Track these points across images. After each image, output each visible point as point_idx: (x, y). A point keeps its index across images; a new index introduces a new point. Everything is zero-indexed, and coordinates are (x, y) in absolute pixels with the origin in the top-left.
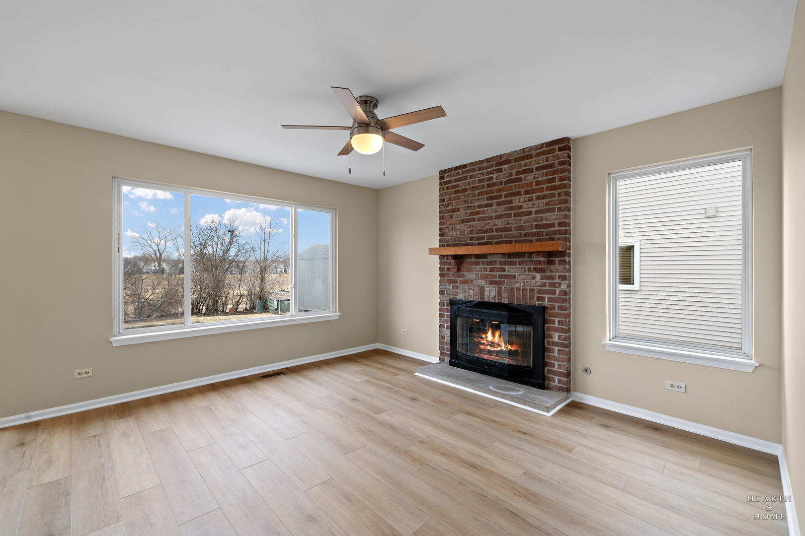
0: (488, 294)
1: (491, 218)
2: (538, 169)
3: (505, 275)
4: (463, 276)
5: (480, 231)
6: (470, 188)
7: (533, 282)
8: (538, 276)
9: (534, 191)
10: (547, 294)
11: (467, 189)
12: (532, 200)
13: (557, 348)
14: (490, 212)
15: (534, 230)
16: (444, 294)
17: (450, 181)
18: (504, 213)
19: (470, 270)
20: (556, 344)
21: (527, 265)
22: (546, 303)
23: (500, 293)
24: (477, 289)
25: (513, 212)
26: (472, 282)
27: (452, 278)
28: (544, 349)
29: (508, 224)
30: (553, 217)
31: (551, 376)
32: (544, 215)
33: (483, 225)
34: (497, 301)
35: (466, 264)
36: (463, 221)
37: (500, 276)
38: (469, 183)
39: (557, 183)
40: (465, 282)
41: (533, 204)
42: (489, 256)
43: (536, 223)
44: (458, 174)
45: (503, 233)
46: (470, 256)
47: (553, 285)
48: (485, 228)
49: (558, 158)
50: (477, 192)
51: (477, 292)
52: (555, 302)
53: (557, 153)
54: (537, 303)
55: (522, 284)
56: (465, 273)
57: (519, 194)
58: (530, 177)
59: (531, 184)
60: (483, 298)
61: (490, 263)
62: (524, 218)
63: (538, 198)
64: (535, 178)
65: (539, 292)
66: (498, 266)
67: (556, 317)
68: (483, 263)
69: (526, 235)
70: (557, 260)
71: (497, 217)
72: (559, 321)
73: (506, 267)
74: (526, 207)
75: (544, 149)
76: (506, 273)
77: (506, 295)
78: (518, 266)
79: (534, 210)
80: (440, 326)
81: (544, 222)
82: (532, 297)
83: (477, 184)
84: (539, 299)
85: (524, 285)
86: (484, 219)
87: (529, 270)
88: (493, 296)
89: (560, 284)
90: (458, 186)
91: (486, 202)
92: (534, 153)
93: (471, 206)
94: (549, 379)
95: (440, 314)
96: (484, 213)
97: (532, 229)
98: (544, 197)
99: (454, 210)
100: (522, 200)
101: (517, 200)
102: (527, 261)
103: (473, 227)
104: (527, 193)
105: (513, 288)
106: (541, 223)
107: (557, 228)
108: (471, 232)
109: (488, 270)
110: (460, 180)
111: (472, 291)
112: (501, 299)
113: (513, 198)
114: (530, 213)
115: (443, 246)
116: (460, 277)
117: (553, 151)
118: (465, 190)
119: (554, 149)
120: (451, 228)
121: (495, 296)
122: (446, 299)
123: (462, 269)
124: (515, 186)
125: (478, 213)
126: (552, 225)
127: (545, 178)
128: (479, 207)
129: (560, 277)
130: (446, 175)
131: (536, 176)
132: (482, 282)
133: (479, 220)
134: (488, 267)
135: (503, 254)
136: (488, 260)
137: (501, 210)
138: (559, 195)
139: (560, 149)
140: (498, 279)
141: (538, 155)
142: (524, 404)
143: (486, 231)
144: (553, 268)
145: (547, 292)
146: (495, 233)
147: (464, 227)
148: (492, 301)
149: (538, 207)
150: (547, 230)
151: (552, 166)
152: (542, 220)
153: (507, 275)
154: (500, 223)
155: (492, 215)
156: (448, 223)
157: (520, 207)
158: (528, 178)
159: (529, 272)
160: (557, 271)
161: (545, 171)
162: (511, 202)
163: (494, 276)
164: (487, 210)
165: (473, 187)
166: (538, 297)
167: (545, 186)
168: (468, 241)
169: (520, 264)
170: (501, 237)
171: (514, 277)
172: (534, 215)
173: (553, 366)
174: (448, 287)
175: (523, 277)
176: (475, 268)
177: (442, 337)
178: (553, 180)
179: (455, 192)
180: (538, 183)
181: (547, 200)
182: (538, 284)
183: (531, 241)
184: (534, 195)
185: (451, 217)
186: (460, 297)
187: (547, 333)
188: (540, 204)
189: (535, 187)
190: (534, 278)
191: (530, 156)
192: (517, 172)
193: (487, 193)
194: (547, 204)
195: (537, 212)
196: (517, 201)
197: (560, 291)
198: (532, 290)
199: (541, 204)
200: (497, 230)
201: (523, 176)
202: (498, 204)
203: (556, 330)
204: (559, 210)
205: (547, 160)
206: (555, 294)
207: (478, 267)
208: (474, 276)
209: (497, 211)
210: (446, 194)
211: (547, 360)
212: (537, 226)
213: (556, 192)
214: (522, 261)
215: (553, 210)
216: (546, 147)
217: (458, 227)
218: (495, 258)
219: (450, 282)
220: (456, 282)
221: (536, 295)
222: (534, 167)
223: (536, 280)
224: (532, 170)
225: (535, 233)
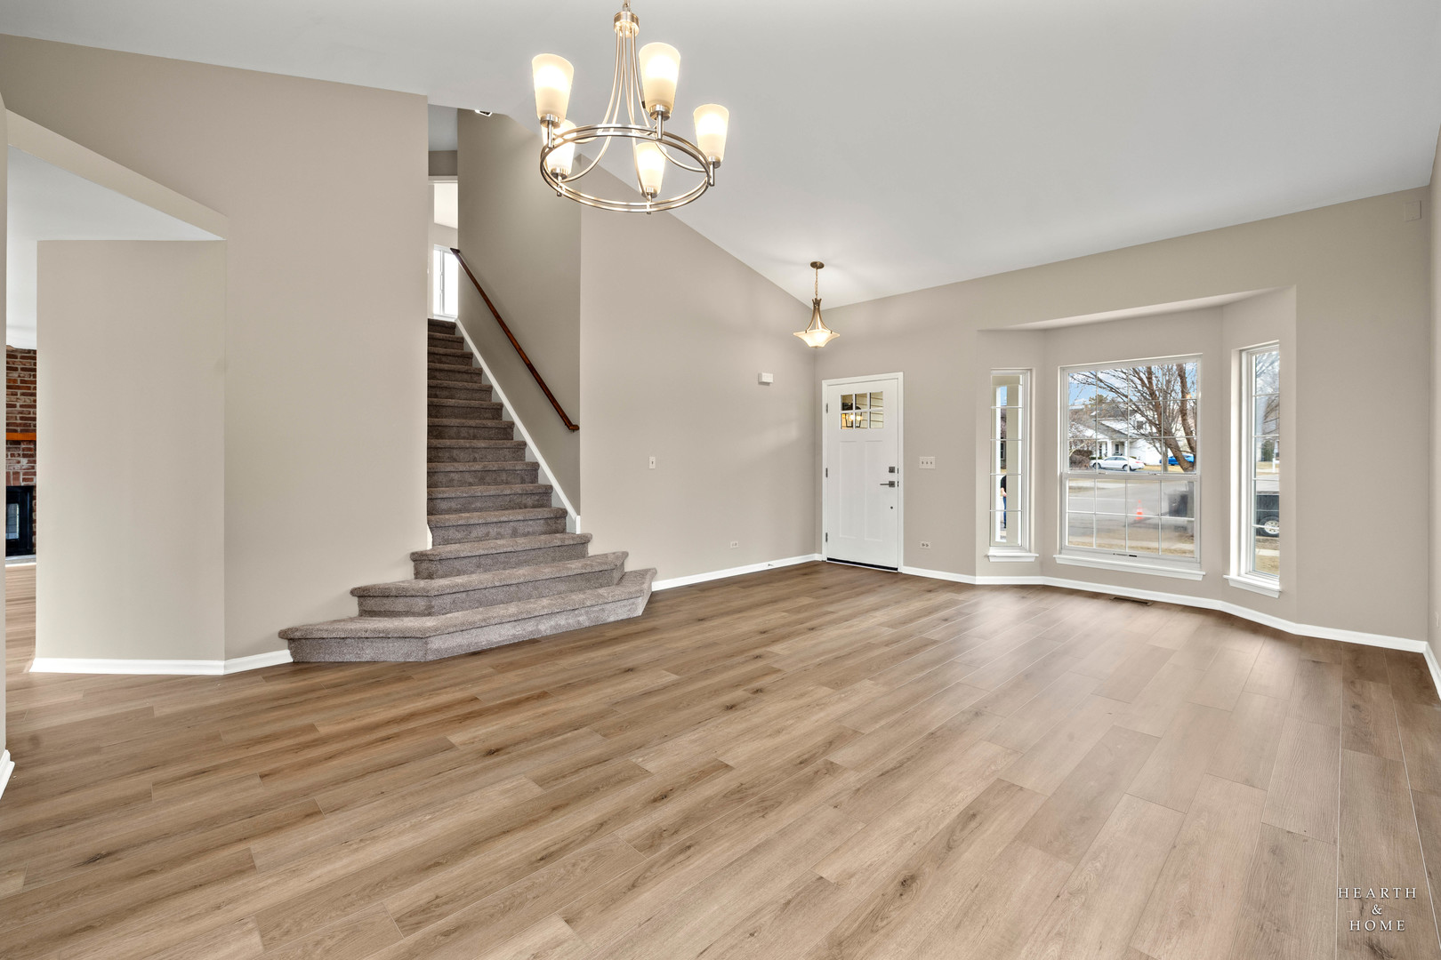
2: (23, 369)
7: (18, 466)
8: (24, 461)
9: (19, 388)
12: (16, 395)
15: (19, 421)
28: (32, 522)
43: (21, 416)
54: (23, 484)
58: (14, 374)
59: (15, 381)
63: (23, 394)
64: (19, 376)
65: (24, 474)
79: (18, 404)
82: (16, 478)
84: (24, 480)
87: (12, 455)
92: (19, 355)
97: (16, 419)
114: (14, 406)
131: (22, 375)
141: (23, 358)
149: (24, 402)
152: (30, 413)
158: (11, 374)
172: (18, 409)
180: (23, 382)
182: (23, 467)
183: (15, 430)
184: (19, 392)
187: (34, 508)
188: (27, 400)
189: (19, 384)
190: (19, 462)
191: (15, 356)
195: (21, 406)
198: (16, 473)
211: (35, 530)
212: (22, 418)
221: (21, 477)
222: (19, 367)
223: (21, 464)
224: (16, 369)
225: (20, 424)
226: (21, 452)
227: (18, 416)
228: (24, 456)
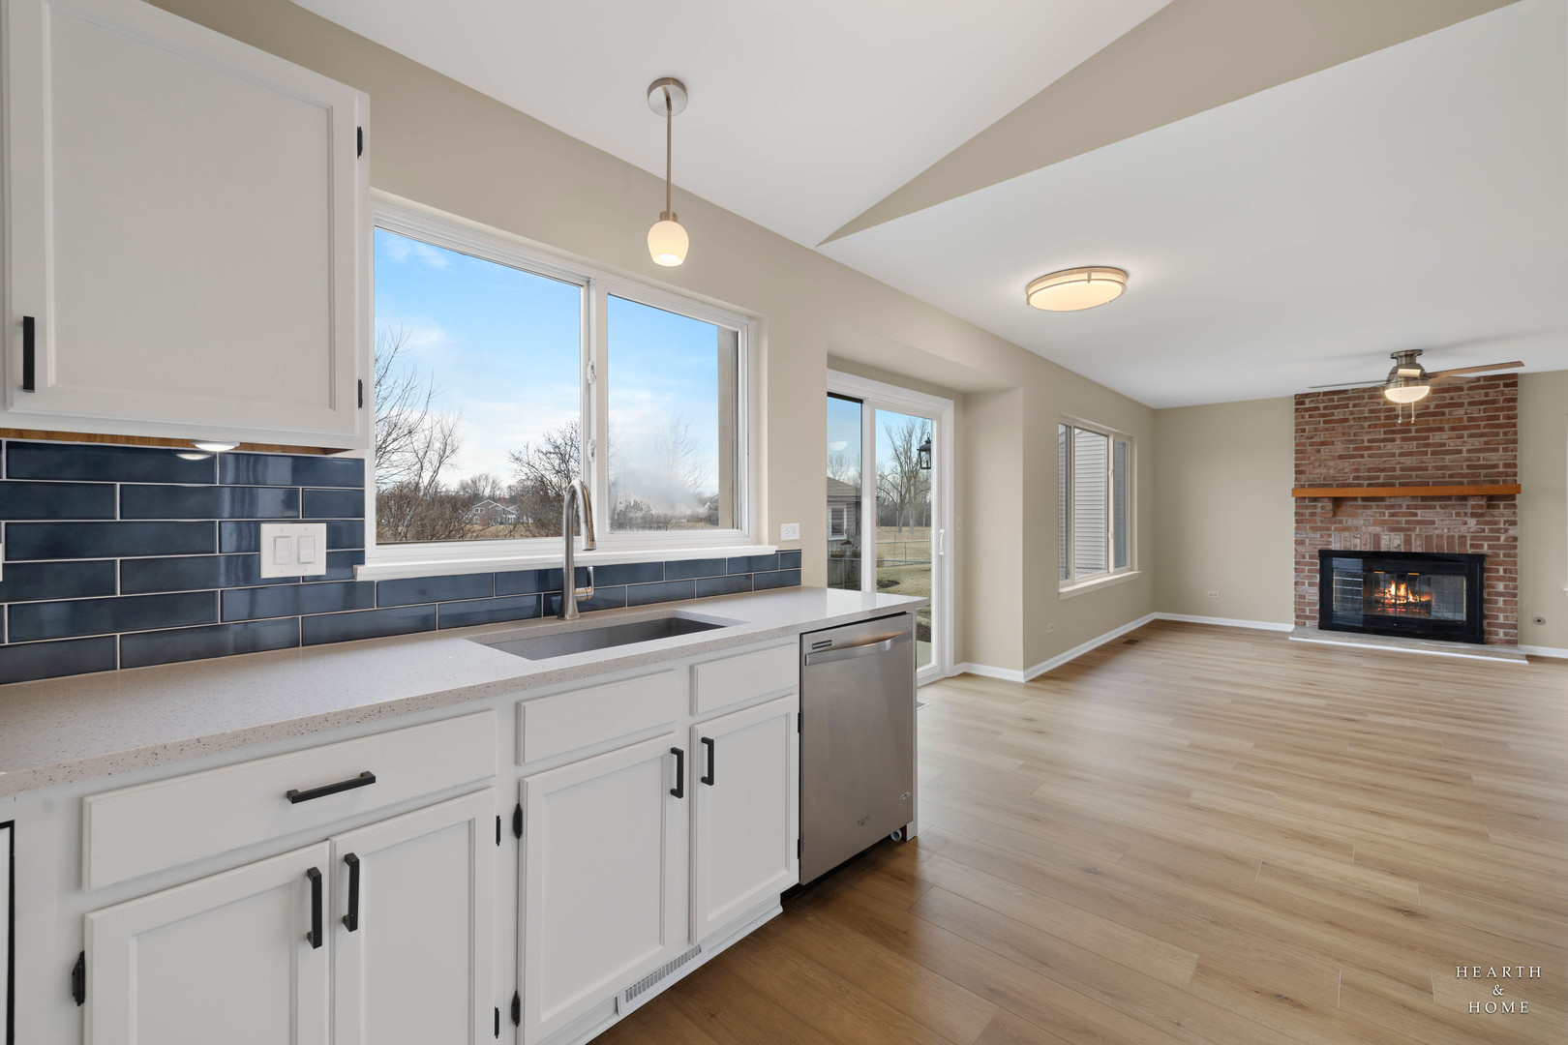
0: (1388, 543)
1: (1393, 455)
2: (1471, 404)
3: (1417, 521)
4: (1341, 522)
5: (1370, 470)
6: (1353, 419)
7: (1465, 527)
8: (1472, 522)
9: (1465, 428)
10: (1486, 540)
11: (1348, 419)
12: (1463, 437)
13: (1501, 599)
14: (1389, 447)
15: (1466, 471)
16: (1305, 544)
17: (1317, 408)
18: (1415, 449)
19: (1355, 516)
20: (1500, 594)
21: (1453, 509)
22: (1485, 550)
23: (1408, 541)
24: (1367, 536)
25: (1429, 450)
26: (1357, 529)
27: (1319, 524)
28: (1482, 601)
29: (1422, 462)
30: (1495, 458)
31: (1492, 629)
32: (1482, 455)
33: (1377, 462)
34: (1403, 550)
35: (1347, 507)
36: (1340, 457)
37: (1407, 522)
38: (1352, 413)
39: (1502, 421)
40: (1345, 529)
41: (1464, 442)
42: (1388, 499)
43: (1468, 463)
44: (1333, 400)
45: (1414, 473)
46: (1355, 499)
47: (1498, 531)
48: (1382, 466)
49: (1503, 393)
50: (1366, 424)
51: (1366, 541)
52: (1499, 549)
53: (1502, 388)
54: (1470, 551)
55: (1446, 531)
56: (1344, 519)
57: (1441, 429)
58: (1460, 412)
59: (1461, 420)
60: (1379, 547)
61: (1392, 507)
62: (1448, 457)
63: (1471, 436)
64: (1466, 413)
65: (1472, 539)
66: (1404, 510)
67: (1501, 565)
68: (1378, 507)
69: (1451, 476)
70: (1502, 504)
71: (1401, 455)
72: (1505, 571)
73: (1419, 512)
74: (1451, 445)
75: (1482, 383)
76: (1419, 518)
77: (1418, 543)
78: (1438, 510)
79: (1464, 449)
80: (1296, 584)
81: (1481, 462)
82: (1462, 543)
83: (1366, 415)
85: (1449, 531)
86: (1381, 456)
87: (1458, 514)
88: (1395, 545)
89: (1506, 530)
90: (1332, 414)
91: (1382, 436)
92: (1466, 386)
93: (1356, 440)
94: (1490, 633)
95: (1296, 569)
96: (1379, 448)
97: (1462, 469)
98: (1481, 435)
99: (1323, 444)
100: (1446, 437)
101: (1437, 437)
102: (1453, 505)
103: (1359, 464)
104: (1453, 429)
105: (1431, 536)
106: (1476, 463)
107: (1501, 469)
108: (1357, 470)
109: (1387, 515)
110: (1336, 407)
111: (1358, 540)
112: (1411, 548)
113: (1431, 434)
114: (1460, 452)
115: (1303, 486)
116: (1335, 523)
117: (1498, 386)
118: (1346, 420)
119: (1499, 384)
120: (1317, 464)
121: (1399, 545)
122: (1311, 550)
123: (1339, 514)
124: (1434, 420)
125: (1368, 448)
126: (1495, 466)
127: (1482, 414)
128: (1370, 441)
129: (1505, 522)
130: (1307, 401)
131: (1469, 411)
132: (1378, 529)
133: (1369, 456)
134: (1387, 511)
135: (1414, 498)
136: (1388, 503)
137: (1412, 446)
138: (1505, 434)
139: (1506, 385)
140: (1404, 526)
141: (1470, 389)
142: (1487, 656)
143: (1383, 470)
144: (1496, 512)
145: (1486, 539)
146: (1398, 473)
147: (1346, 466)
148: (1395, 550)
149: (1473, 445)
150: (1485, 471)
151: (1494, 402)
152: (1479, 460)
153: (1420, 521)
154: (1408, 461)
155: (1393, 451)
156: (1312, 458)
157: (1444, 445)
158: (1456, 413)
159: (1457, 516)
160: (1503, 515)
161: (1482, 407)
162: (1427, 438)
163: (1398, 522)
164: (1385, 446)
165: (1359, 418)
166: (1471, 544)
167: (1482, 423)
168: (1351, 481)
169: (1441, 507)
170: (1411, 477)
171: (1433, 522)
172: (1465, 454)
173: (1497, 618)
174: (1311, 535)
175: (1447, 522)
176: (1362, 513)
177: (1300, 598)
178: (1497, 418)
179: (1325, 422)
180: (1471, 419)
181: (1486, 439)
182: (1471, 530)
183: (1461, 483)
184: (1466, 433)
185: (1319, 451)
186: (1335, 546)
187: (1486, 583)
188: (1476, 443)
189: (1466, 423)
190: (1465, 523)
191: (1461, 389)
192: (1437, 405)
193: (1384, 425)
194: (1485, 443)
195: (1468, 451)
196: (1435, 438)
197: (1507, 538)
198: (1463, 538)
199: (1478, 443)
200: (1402, 469)
201: (1447, 410)
202: (1404, 439)
203: (1500, 579)
204: (1505, 450)
205: (1486, 395)
206: (1499, 540)
207: (1369, 512)
208: (1362, 522)
209: (1402, 448)
210: (1308, 423)
211: (1486, 612)
212: (1469, 467)
213: (1501, 431)
214: (1445, 505)
215: (1496, 450)
216: (1484, 381)
217: (1331, 463)
218: (1399, 501)
219: (1314, 529)
220: (1329, 529)
221: (1469, 542)
222: (1466, 401)
223: (1469, 525)
224: (1461, 405)
225: (1467, 474)
226: (1469, 511)
227: (1465, 464)
228: (1473, 515)
